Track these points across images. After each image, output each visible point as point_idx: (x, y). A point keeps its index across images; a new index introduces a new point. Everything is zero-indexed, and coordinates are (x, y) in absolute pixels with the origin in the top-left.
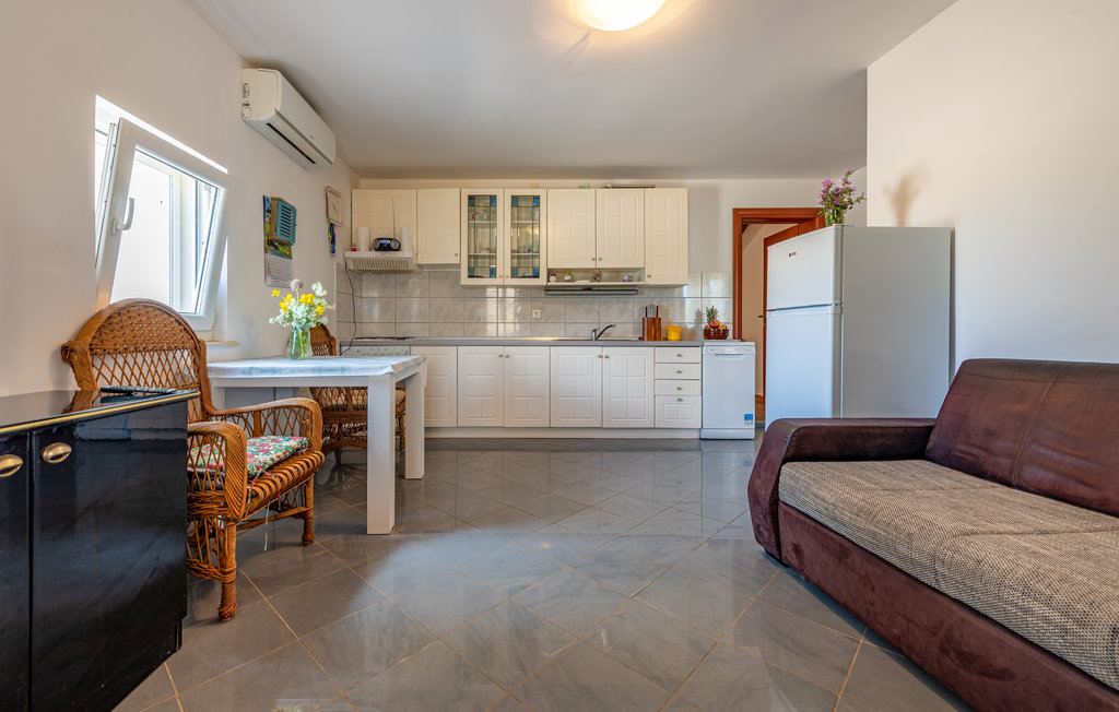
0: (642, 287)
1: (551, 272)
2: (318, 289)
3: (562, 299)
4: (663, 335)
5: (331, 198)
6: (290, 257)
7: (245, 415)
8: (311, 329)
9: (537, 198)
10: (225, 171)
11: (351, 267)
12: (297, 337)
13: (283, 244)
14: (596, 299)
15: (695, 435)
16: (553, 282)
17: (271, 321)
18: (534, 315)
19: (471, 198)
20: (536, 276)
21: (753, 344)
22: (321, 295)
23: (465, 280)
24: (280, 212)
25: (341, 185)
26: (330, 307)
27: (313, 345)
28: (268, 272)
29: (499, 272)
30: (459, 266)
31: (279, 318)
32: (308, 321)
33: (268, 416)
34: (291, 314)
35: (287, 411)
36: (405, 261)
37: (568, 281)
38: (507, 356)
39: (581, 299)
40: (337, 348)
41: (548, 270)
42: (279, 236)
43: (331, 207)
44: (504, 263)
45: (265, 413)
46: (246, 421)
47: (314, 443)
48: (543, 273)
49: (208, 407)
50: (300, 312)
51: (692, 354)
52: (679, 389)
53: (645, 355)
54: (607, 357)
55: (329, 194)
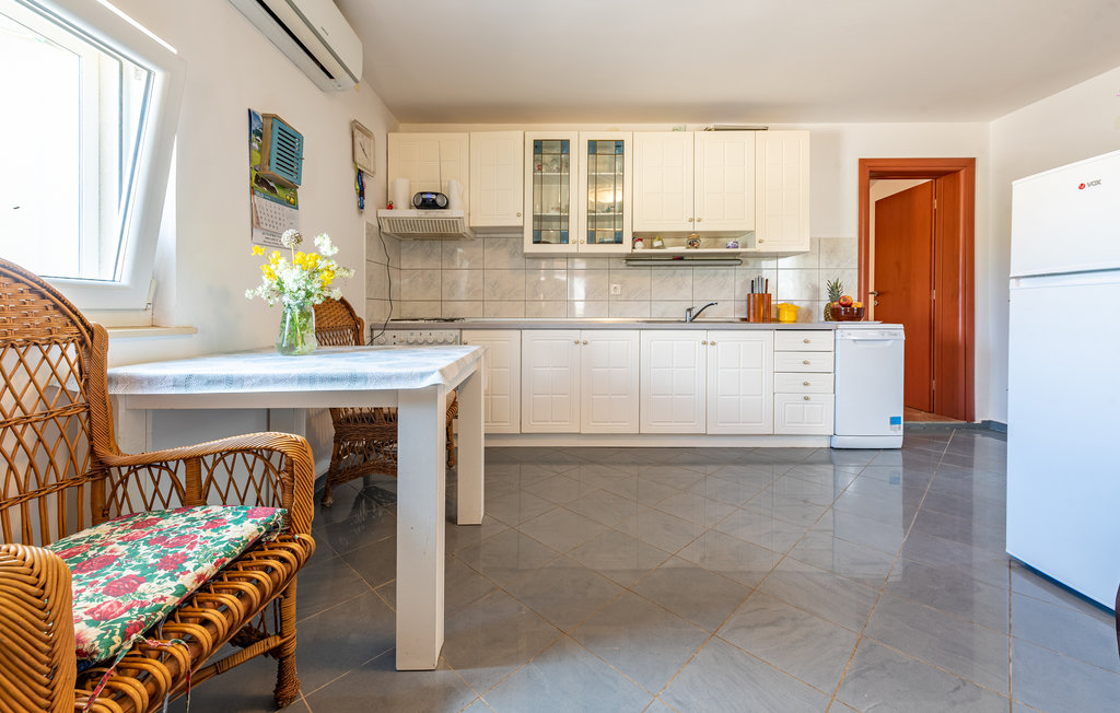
0: (747, 255)
1: (637, 237)
2: (325, 244)
3: (646, 271)
4: (773, 316)
5: (359, 138)
6: (295, 206)
7: (172, 465)
8: (317, 308)
9: (619, 145)
10: (174, 51)
11: (386, 229)
12: (292, 320)
13: (283, 186)
14: (689, 271)
15: (825, 444)
16: (640, 248)
17: (248, 294)
18: (612, 292)
19: (538, 146)
20: (619, 241)
21: (901, 326)
22: (330, 253)
23: (530, 247)
24: (276, 136)
25: (374, 123)
26: (345, 274)
27: (319, 331)
28: (255, 222)
29: (572, 237)
30: (521, 229)
31: (261, 291)
32: (309, 295)
33: (215, 464)
34: (280, 283)
35: (250, 457)
36: (454, 222)
37: (658, 248)
38: (585, 343)
39: (670, 271)
40: (366, 333)
41: (634, 233)
42: (273, 170)
43: (358, 149)
44: (578, 227)
45: (209, 460)
46: (173, 474)
47: (299, 519)
48: (627, 238)
49: (101, 450)
50: (293, 278)
51: (822, 340)
52: (806, 384)
53: (760, 339)
54: (713, 344)
55: (356, 132)
